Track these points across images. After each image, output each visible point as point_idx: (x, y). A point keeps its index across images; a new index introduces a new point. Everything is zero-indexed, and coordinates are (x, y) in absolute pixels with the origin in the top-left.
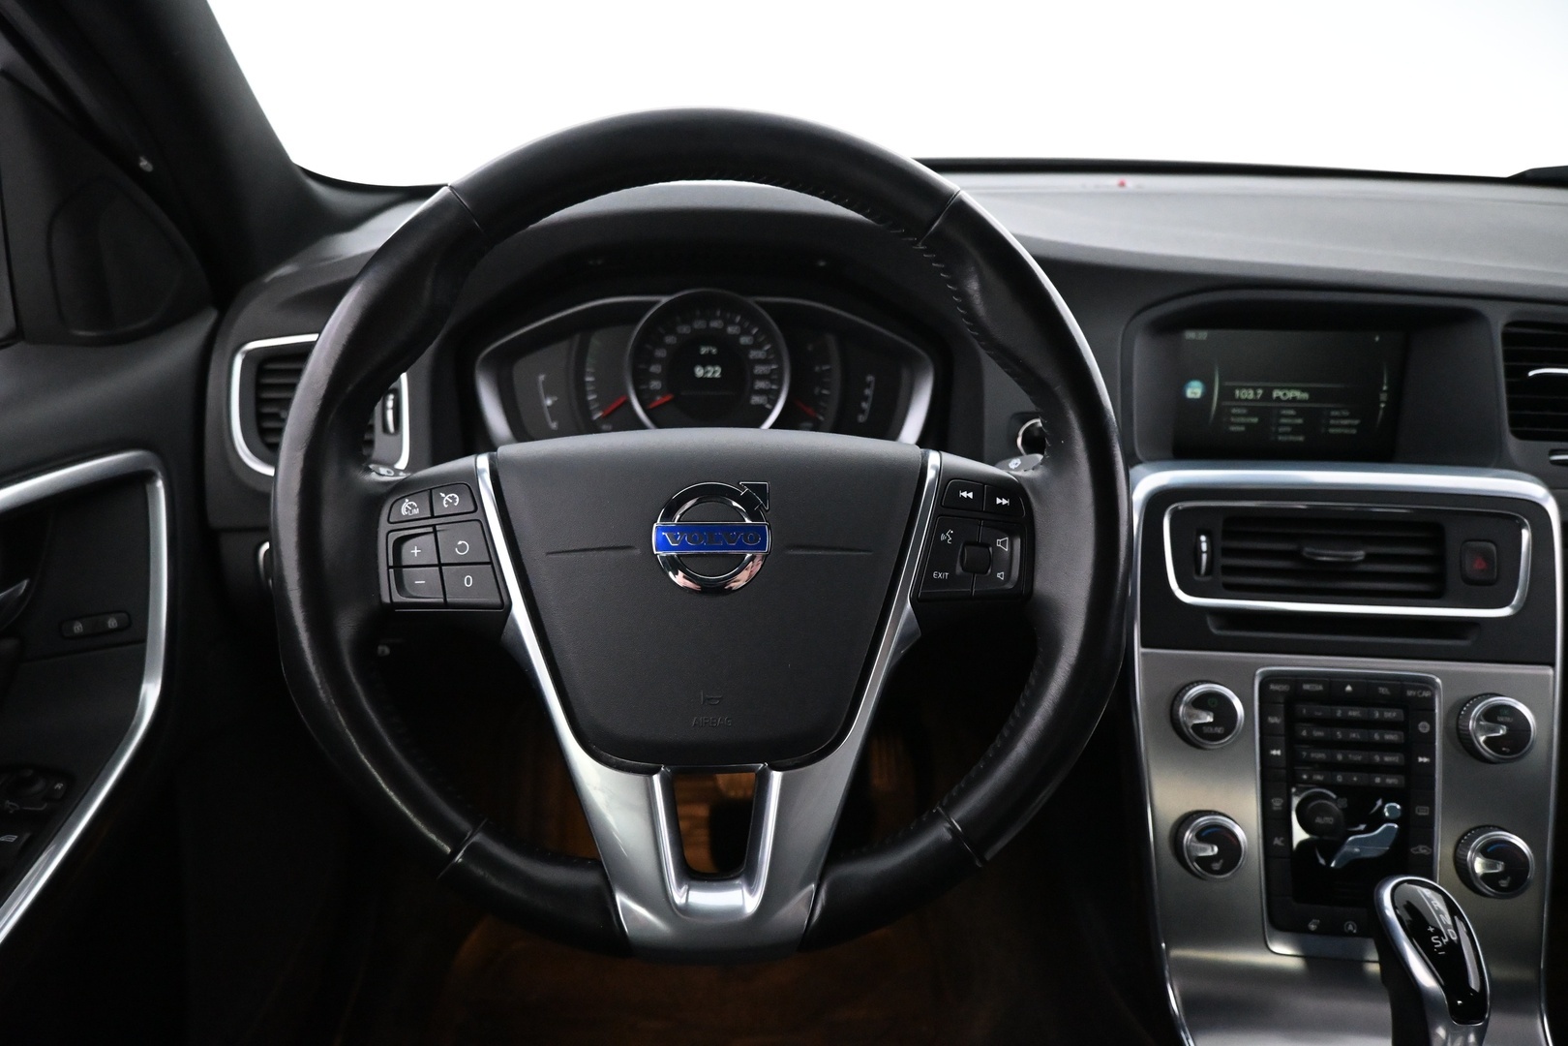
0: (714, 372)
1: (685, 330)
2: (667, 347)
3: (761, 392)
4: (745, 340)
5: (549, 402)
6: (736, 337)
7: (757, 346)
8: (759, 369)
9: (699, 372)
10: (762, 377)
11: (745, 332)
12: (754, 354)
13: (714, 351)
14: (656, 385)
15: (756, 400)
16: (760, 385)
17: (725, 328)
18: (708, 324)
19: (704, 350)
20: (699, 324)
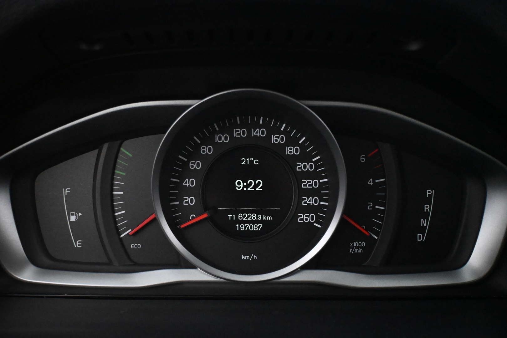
0: (256, 186)
1: (223, 139)
2: (203, 158)
3: (309, 209)
4: (290, 151)
5: (73, 218)
6: (283, 147)
7: (305, 157)
8: (307, 184)
9: (239, 185)
10: (310, 193)
11: (292, 142)
12: (300, 166)
13: (256, 162)
14: (189, 201)
15: (304, 218)
16: (308, 201)
17: (269, 137)
18: (250, 133)
19: (244, 162)
20: (239, 133)
